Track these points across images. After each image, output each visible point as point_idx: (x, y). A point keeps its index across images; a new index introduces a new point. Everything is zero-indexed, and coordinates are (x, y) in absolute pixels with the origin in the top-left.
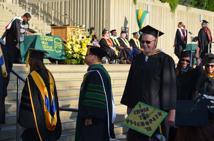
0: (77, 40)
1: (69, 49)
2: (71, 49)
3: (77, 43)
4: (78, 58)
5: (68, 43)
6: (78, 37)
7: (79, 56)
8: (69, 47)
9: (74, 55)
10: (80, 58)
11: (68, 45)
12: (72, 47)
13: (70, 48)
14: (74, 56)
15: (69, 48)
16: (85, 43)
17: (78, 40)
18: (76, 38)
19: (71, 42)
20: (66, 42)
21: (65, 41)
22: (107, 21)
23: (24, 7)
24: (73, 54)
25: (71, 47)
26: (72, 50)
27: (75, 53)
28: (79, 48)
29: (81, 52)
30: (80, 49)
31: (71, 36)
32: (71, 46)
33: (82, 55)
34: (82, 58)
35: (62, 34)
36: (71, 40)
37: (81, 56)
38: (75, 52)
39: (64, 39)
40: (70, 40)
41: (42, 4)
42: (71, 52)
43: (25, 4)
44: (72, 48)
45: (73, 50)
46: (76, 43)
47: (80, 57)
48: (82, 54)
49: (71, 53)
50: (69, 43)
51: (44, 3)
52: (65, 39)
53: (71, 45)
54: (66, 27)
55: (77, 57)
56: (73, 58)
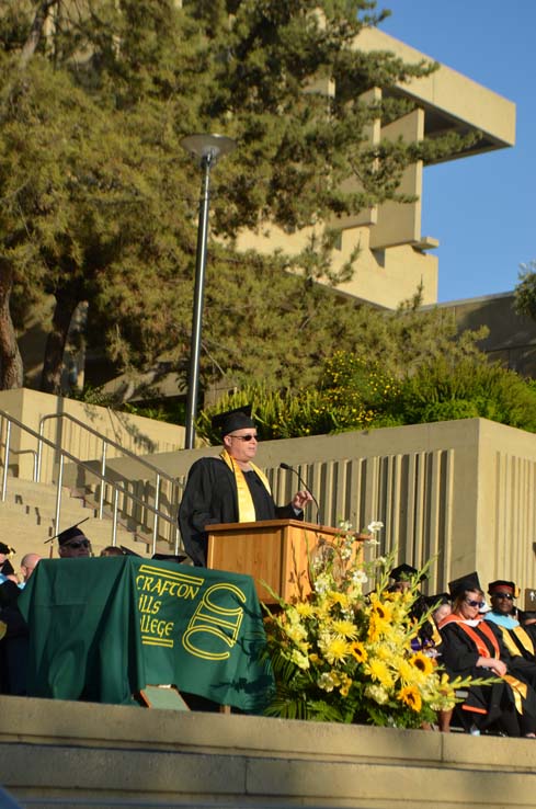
0: (340, 597)
1: (297, 643)
2: (305, 647)
3: (336, 612)
4: (342, 692)
5: (288, 612)
6: (344, 585)
7: (350, 681)
8: (296, 631)
9: (326, 675)
10: (357, 699)
11: (289, 621)
12: (310, 635)
13: (304, 641)
14: (325, 680)
15: (297, 639)
16: (382, 615)
17: (346, 600)
18: (334, 589)
19: (306, 609)
20: (283, 606)
21: (276, 596)
22: (460, 559)
23: (90, 498)
24: (314, 670)
25: (306, 634)
26: (310, 651)
27: (327, 667)
28: (349, 640)
29: (359, 659)
30: (355, 645)
31: (306, 574)
32: (307, 628)
33: (367, 680)
34: (365, 698)
35: (258, 561)
36: (304, 597)
37: (358, 684)
38: (326, 661)
39: (269, 588)
40: (301, 598)
41: (168, 482)
42: (306, 660)
43: (93, 489)
44: (313, 639)
45: (315, 650)
46: (332, 613)
47: (353, 690)
48: (367, 672)
49: (304, 663)
50: (294, 614)
51: (178, 479)
52: (274, 588)
53: (306, 622)
54: (282, 528)
55: (336, 690)
56: (316, 693)
